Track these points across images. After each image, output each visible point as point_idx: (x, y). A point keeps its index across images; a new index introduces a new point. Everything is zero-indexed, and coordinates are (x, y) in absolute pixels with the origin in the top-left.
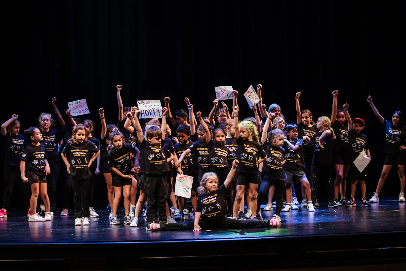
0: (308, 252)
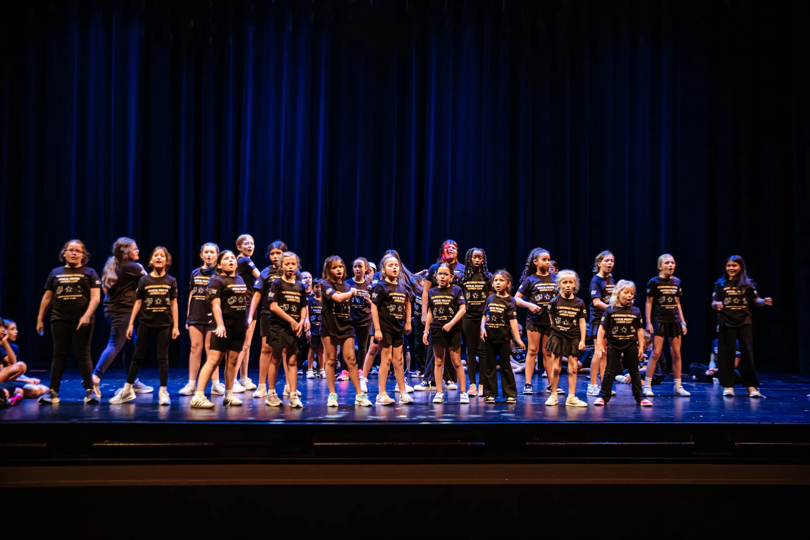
0: (527, 443)
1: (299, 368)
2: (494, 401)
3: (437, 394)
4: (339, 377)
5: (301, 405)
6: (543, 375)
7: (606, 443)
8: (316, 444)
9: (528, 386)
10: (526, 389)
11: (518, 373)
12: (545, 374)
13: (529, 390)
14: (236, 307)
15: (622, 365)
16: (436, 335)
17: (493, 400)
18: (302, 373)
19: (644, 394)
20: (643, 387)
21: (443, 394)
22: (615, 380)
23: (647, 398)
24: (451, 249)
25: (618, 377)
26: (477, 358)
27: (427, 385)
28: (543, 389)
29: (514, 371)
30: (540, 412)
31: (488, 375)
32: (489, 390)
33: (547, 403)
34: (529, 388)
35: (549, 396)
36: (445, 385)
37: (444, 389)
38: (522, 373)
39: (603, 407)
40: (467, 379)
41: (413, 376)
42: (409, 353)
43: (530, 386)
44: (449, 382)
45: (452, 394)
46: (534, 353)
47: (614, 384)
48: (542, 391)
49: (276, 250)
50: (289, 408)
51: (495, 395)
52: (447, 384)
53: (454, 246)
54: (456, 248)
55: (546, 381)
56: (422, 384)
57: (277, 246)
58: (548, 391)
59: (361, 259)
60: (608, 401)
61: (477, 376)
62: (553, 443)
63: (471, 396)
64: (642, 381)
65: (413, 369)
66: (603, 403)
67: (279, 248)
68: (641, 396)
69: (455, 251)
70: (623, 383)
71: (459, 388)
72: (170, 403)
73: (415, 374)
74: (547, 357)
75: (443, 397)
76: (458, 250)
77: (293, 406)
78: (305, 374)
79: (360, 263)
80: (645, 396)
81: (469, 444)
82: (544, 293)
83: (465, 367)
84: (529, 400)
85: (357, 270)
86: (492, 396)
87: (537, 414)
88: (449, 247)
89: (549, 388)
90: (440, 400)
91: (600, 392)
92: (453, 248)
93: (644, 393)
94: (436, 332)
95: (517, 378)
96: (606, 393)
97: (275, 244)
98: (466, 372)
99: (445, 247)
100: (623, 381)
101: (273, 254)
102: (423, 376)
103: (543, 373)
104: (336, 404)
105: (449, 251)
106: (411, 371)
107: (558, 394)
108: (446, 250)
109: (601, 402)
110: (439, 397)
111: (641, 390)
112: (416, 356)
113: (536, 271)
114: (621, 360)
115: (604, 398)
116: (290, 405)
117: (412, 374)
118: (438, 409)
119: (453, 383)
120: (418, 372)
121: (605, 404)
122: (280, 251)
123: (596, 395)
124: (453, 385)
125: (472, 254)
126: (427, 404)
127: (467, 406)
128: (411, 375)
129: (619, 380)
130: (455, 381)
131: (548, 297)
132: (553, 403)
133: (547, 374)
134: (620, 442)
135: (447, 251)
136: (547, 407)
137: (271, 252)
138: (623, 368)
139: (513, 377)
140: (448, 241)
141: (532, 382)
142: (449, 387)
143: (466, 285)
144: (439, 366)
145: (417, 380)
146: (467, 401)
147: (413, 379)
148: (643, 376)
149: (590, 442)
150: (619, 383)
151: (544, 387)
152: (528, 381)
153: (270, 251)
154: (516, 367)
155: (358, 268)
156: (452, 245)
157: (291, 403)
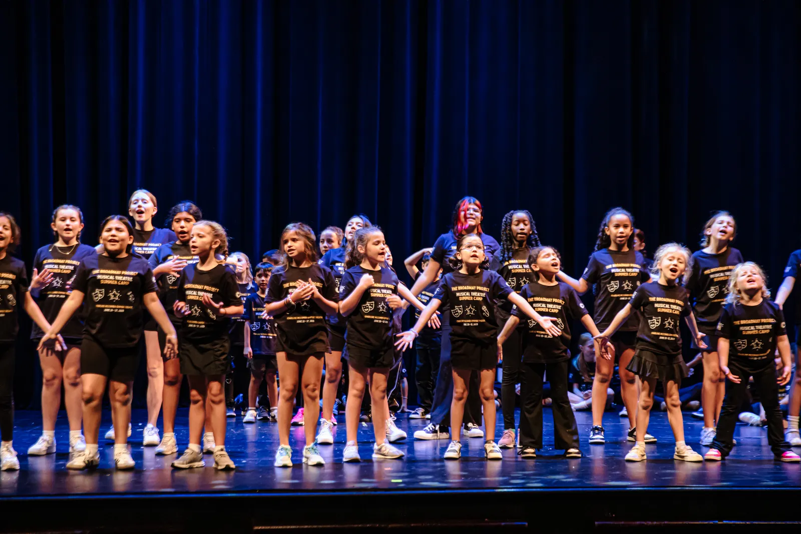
0: (596, 523)
1: (229, 406)
2: (535, 455)
3: (450, 445)
4: (294, 420)
5: (233, 466)
6: (621, 413)
7: (725, 522)
8: (256, 528)
9: (597, 431)
10: (594, 435)
11: (579, 410)
12: (624, 412)
13: (599, 438)
14: (103, 306)
15: (750, 395)
16: (461, 351)
17: (533, 453)
18: (235, 414)
19: (788, 443)
20: (786, 432)
21: (460, 445)
22: (739, 421)
23: (792, 449)
24: (472, 212)
25: (745, 416)
26: (518, 387)
27: (435, 432)
28: (621, 435)
29: (574, 406)
30: (618, 472)
31: (530, 413)
32: (530, 436)
33: (628, 456)
34: (598, 434)
35: (631, 447)
36: (464, 430)
37: (461, 436)
38: (588, 410)
39: (719, 463)
40: (498, 420)
41: (412, 416)
42: (405, 380)
43: (600, 430)
44: (470, 425)
45: (475, 445)
46: (606, 377)
47: (736, 427)
48: (620, 439)
49: (184, 215)
50: (214, 471)
51: (537, 445)
52: (467, 428)
53: (476, 208)
54: (480, 211)
55: (626, 422)
56: (427, 428)
57: (186, 208)
58: (629, 438)
59: (332, 230)
60: (728, 454)
61: (517, 416)
62: (638, 523)
63: (504, 448)
64: (784, 421)
65: (412, 405)
66: (719, 458)
67: (188, 211)
68: (782, 447)
69: (478, 214)
70: (752, 425)
71: (485, 435)
72: (18, 467)
73: (416, 413)
74: (627, 384)
75: (460, 450)
76: (482, 214)
77: (220, 468)
78: (239, 417)
79: (331, 236)
80: (789, 446)
81: (503, 524)
82: (622, 279)
83: (496, 402)
84: (598, 453)
85: (325, 247)
86: (532, 447)
87: (613, 475)
88: (468, 209)
89: (631, 434)
90: (456, 453)
91: (714, 439)
92: (475, 210)
93: (788, 440)
94: (461, 346)
95: (579, 418)
96: (723, 441)
97: (182, 206)
98: (498, 409)
99: (462, 208)
100: (751, 422)
101: (179, 220)
102: (429, 416)
103: (621, 410)
104: (290, 463)
105: (468, 216)
106: (408, 409)
107: (646, 443)
108: (462, 213)
109: (715, 455)
110: (453, 450)
111: (783, 436)
112: (417, 383)
113: (609, 245)
114: (748, 387)
115: (720, 450)
116: (214, 465)
117: (410, 413)
118: (453, 468)
119: (477, 427)
120: (420, 411)
121: (723, 459)
122: (191, 217)
123: (708, 444)
124: (476, 431)
125: (511, 220)
126: (435, 460)
127: (499, 464)
128: (408, 415)
129: (746, 420)
130: (480, 424)
131: (628, 285)
132: (638, 458)
133: (628, 410)
134: (748, 521)
135: (465, 215)
136: (629, 465)
137: (176, 217)
138: (751, 401)
139: (573, 416)
140: (467, 199)
141: (603, 425)
142: (469, 433)
143: (507, 266)
144: (460, 399)
145: (419, 422)
146: (499, 455)
147: (413, 422)
148: (786, 413)
149: (698, 521)
150: (746, 424)
151: (622, 432)
152: (597, 423)
153: (175, 215)
154: (576, 400)
155: (325, 244)
156: (472, 206)
157: (217, 463)
